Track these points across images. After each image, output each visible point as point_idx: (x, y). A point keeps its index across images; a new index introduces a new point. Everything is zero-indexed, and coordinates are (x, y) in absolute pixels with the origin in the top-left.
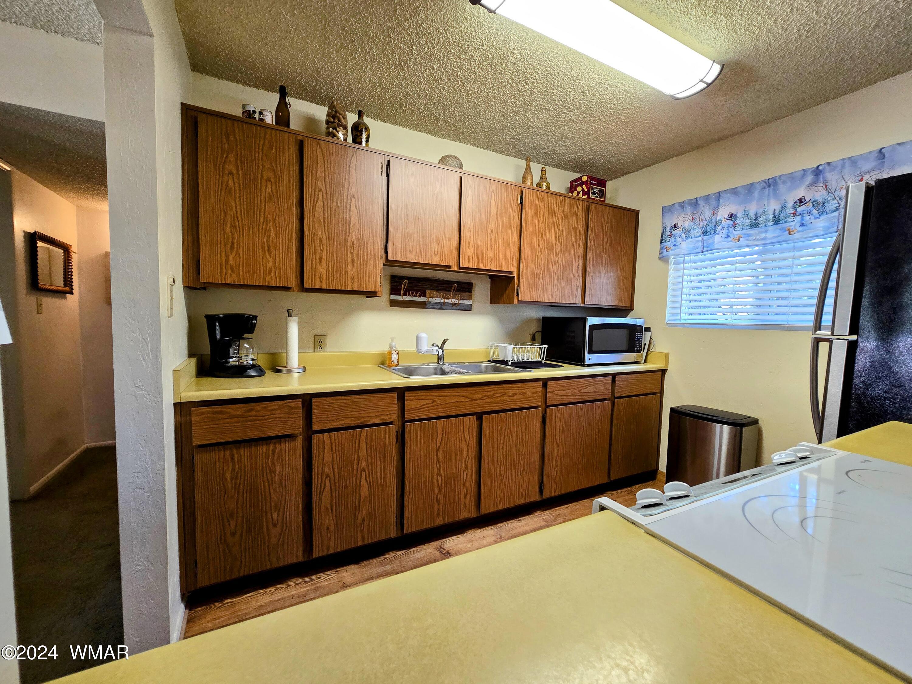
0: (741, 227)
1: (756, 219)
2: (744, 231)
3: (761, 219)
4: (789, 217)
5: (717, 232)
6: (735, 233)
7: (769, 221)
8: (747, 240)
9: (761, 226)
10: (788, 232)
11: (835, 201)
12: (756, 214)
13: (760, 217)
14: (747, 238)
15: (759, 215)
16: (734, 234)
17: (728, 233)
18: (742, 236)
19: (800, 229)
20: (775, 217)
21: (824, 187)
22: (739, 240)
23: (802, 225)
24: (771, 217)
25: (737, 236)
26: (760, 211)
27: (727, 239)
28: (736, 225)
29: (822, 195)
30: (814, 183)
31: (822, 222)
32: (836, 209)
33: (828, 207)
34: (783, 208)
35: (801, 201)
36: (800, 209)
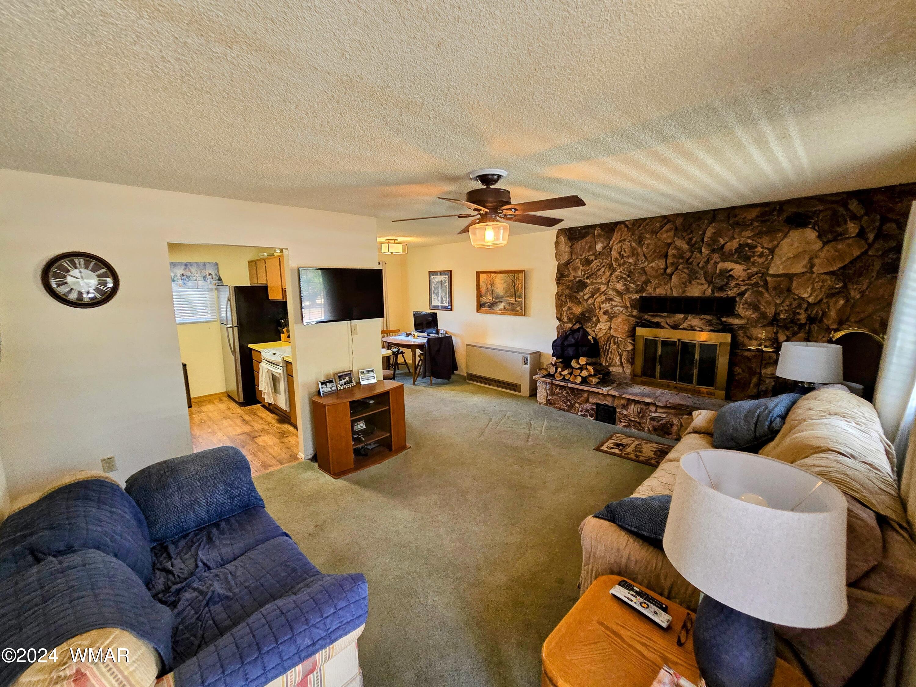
4: (179, 280)
11: (195, 277)
21: (189, 271)
29: (188, 273)
30: (185, 269)
31: (190, 284)
32: (196, 280)
33: (192, 278)
34: (175, 276)
35: (183, 275)
36: (183, 278)
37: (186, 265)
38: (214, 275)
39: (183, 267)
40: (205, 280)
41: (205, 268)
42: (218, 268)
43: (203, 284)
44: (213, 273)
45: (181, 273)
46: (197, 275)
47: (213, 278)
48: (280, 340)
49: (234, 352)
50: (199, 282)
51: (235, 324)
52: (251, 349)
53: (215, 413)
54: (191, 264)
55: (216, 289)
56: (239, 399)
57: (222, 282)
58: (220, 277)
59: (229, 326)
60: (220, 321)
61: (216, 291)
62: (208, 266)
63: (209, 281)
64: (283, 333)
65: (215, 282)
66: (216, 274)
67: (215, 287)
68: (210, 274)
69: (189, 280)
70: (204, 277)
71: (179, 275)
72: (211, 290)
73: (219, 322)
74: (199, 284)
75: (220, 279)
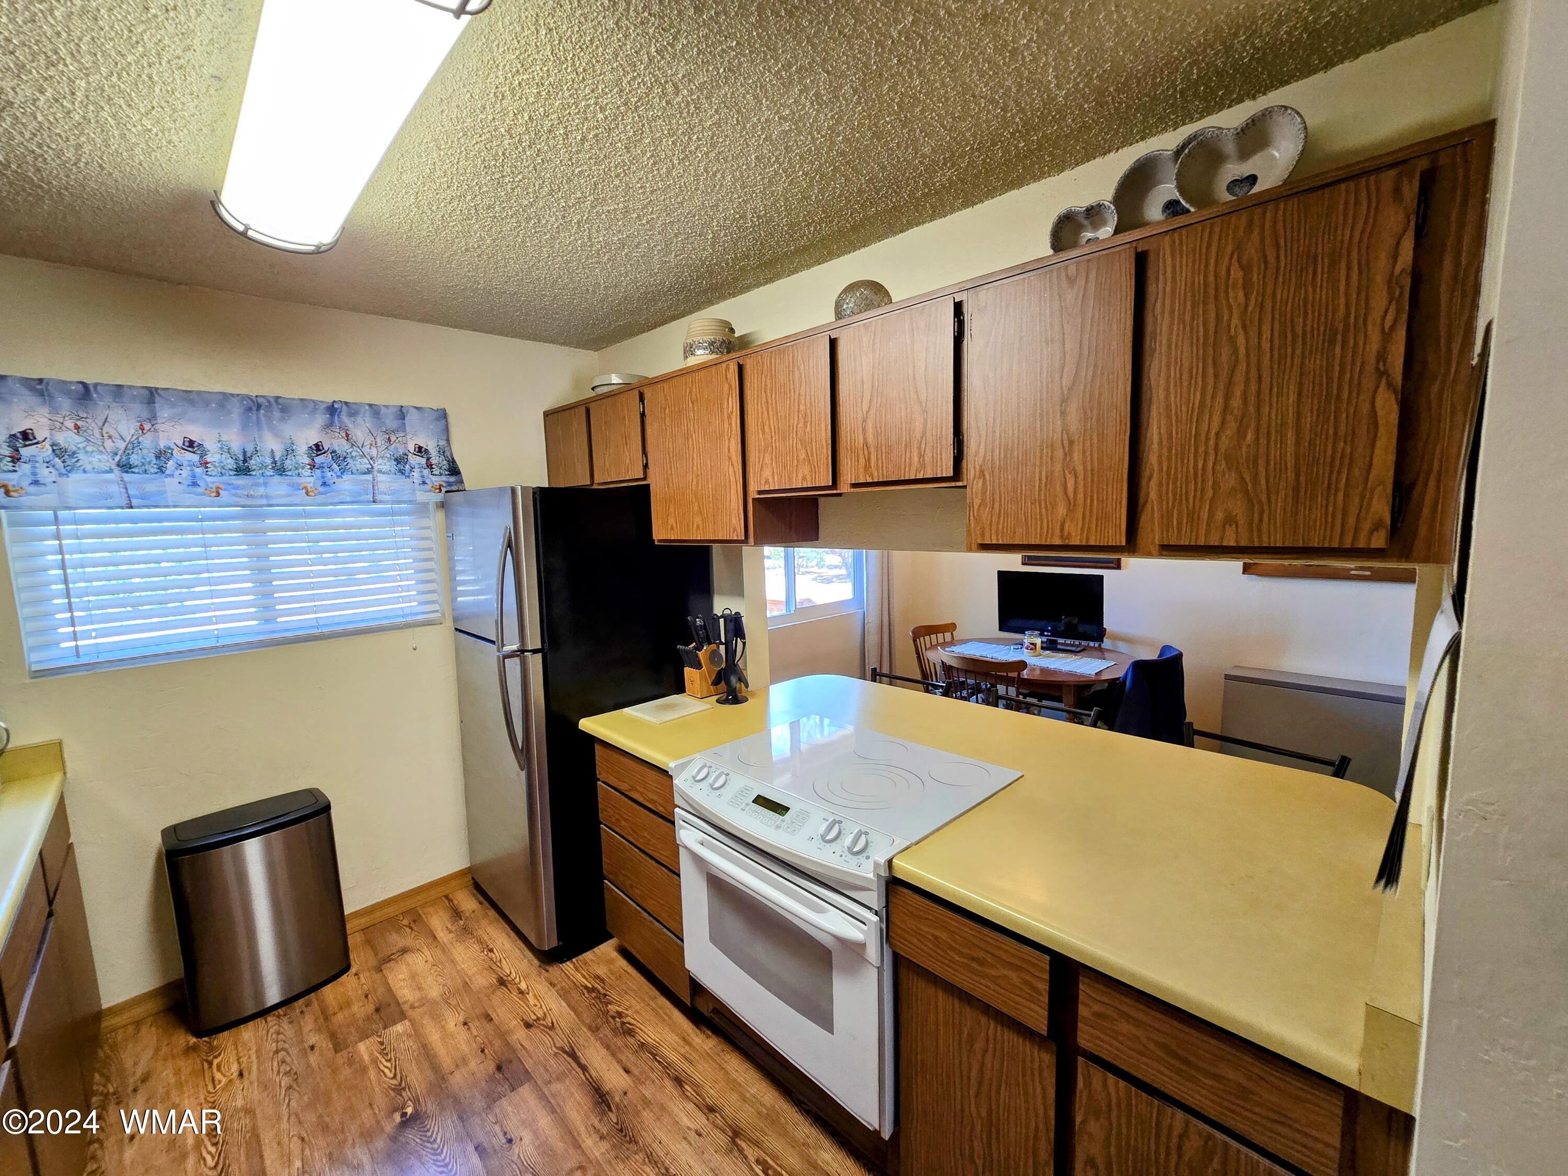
0: (219, 470)
1: (245, 461)
2: (225, 478)
3: (252, 462)
4: (303, 468)
5: (168, 472)
6: (209, 479)
7: (266, 467)
8: (234, 495)
9: (254, 473)
10: (304, 491)
11: (365, 460)
12: (245, 453)
13: (251, 458)
14: (234, 491)
15: (248, 455)
16: (206, 481)
17: (194, 476)
18: (223, 487)
19: (322, 489)
20: (275, 462)
21: (344, 435)
22: (218, 495)
23: (324, 484)
24: (269, 461)
25: (214, 486)
26: (250, 449)
27: (192, 489)
28: (209, 465)
29: (340, 445)
30: (329, 425)
31: (347, 484)
32: (369, 472)
33: (353, 464)
34: (289, 451)
35: (318, 448)
36: (318, 460)
37: (332, 410)
38: (433, 452)
39: (321, 419)
40: (402, 472)
41: (403, 428)
42: (447, 430)
43: (395, 486)
44: (431, 446)
45: (312, 442)
46: (374, 452)
47: (430, 466)
48: (680, 688)
49: (523, 754)
50: (381, 477)
51: (534, 641)
52: (590, 740)
53: (452, 1021)
54: (353, 410)
55: (442, 505)
56: (539, 935)
57: (462, 482)
58: (454, 461)
59: (508, 648)
60: (455, 620)
61: (441, 515)
62: (412, 418)
63: (416, 474)
64: (698, 666)
65: (437, 480)
66: (442, 452)
67: (439, 497)
68: (420, 450)
69: (343, 471)
70: (400, 460)
71: (302, 449)
72: (422, 510)
73: (449, 624)
74: (381, 487)
75: (454, 470)
